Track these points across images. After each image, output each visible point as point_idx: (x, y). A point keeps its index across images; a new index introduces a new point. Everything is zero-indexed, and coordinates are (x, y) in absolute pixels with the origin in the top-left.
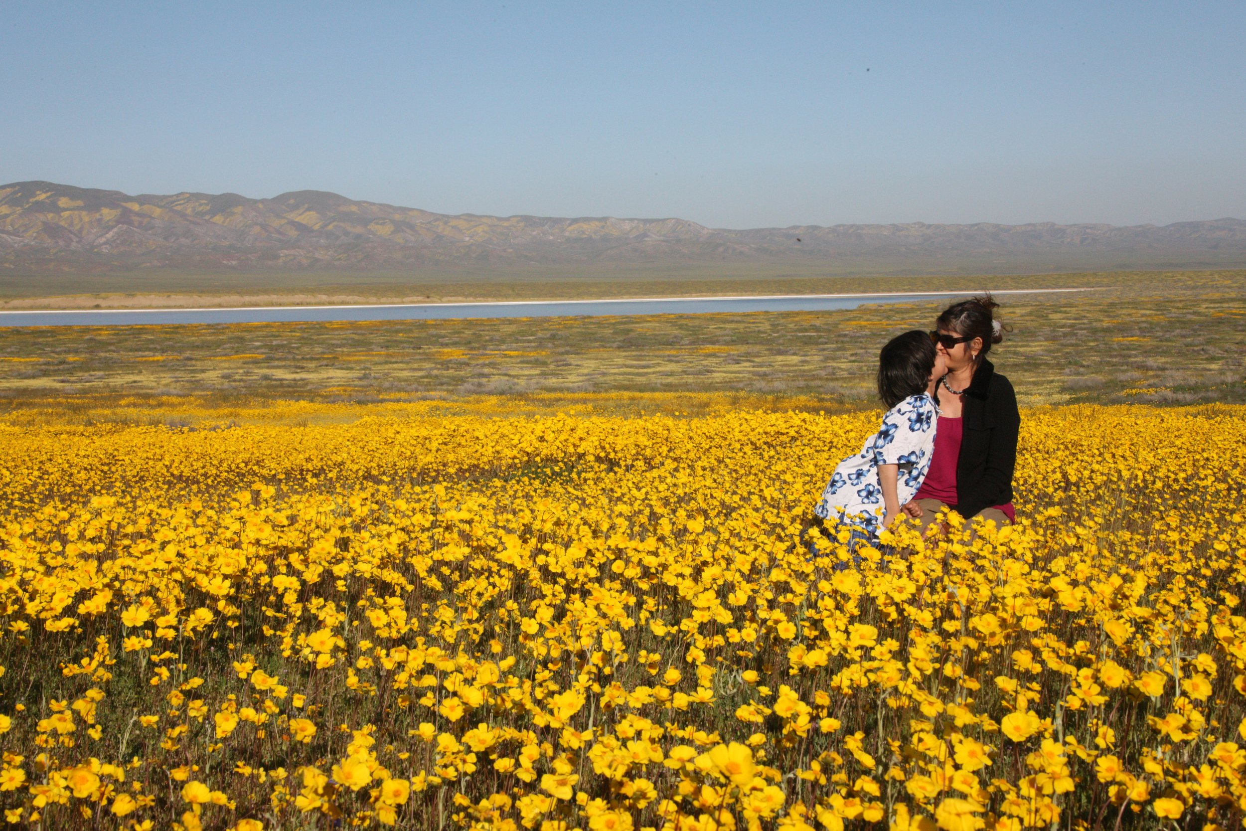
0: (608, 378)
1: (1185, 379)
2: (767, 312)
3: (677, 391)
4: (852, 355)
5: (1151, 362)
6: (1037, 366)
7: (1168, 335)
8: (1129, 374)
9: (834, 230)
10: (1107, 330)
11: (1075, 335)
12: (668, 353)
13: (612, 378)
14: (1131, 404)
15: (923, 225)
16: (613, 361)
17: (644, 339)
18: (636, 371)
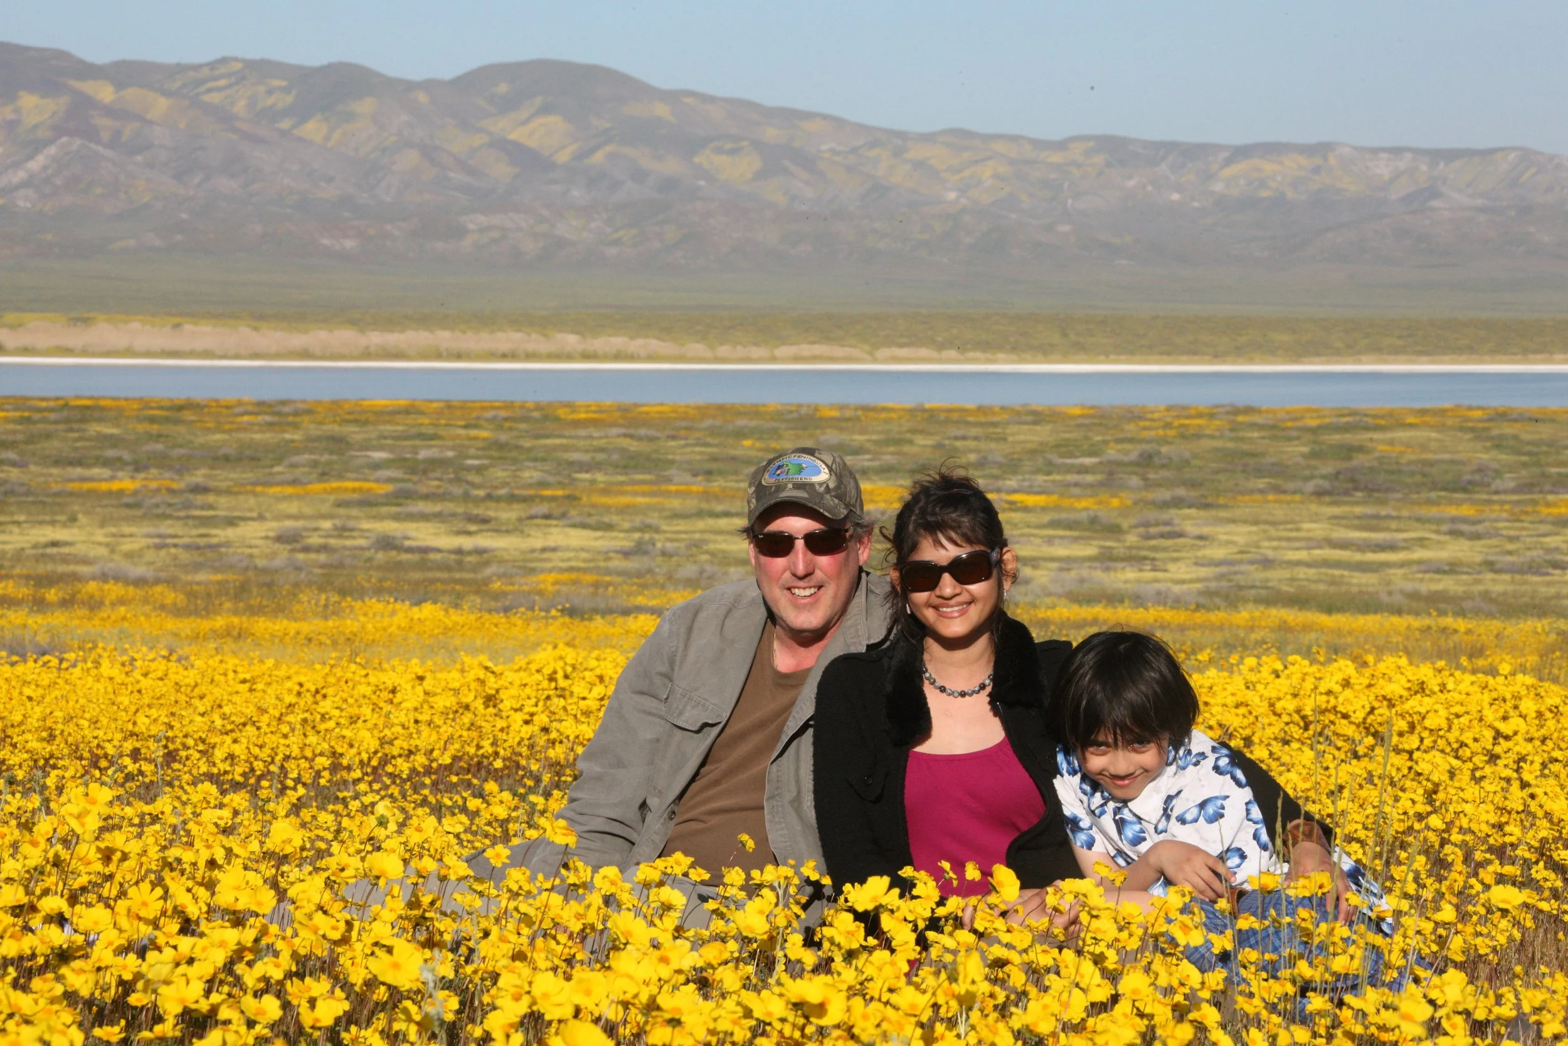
0: (1276, 574)
16: (1298, 530)
17: (1392, 472)
18: (1358, 557)
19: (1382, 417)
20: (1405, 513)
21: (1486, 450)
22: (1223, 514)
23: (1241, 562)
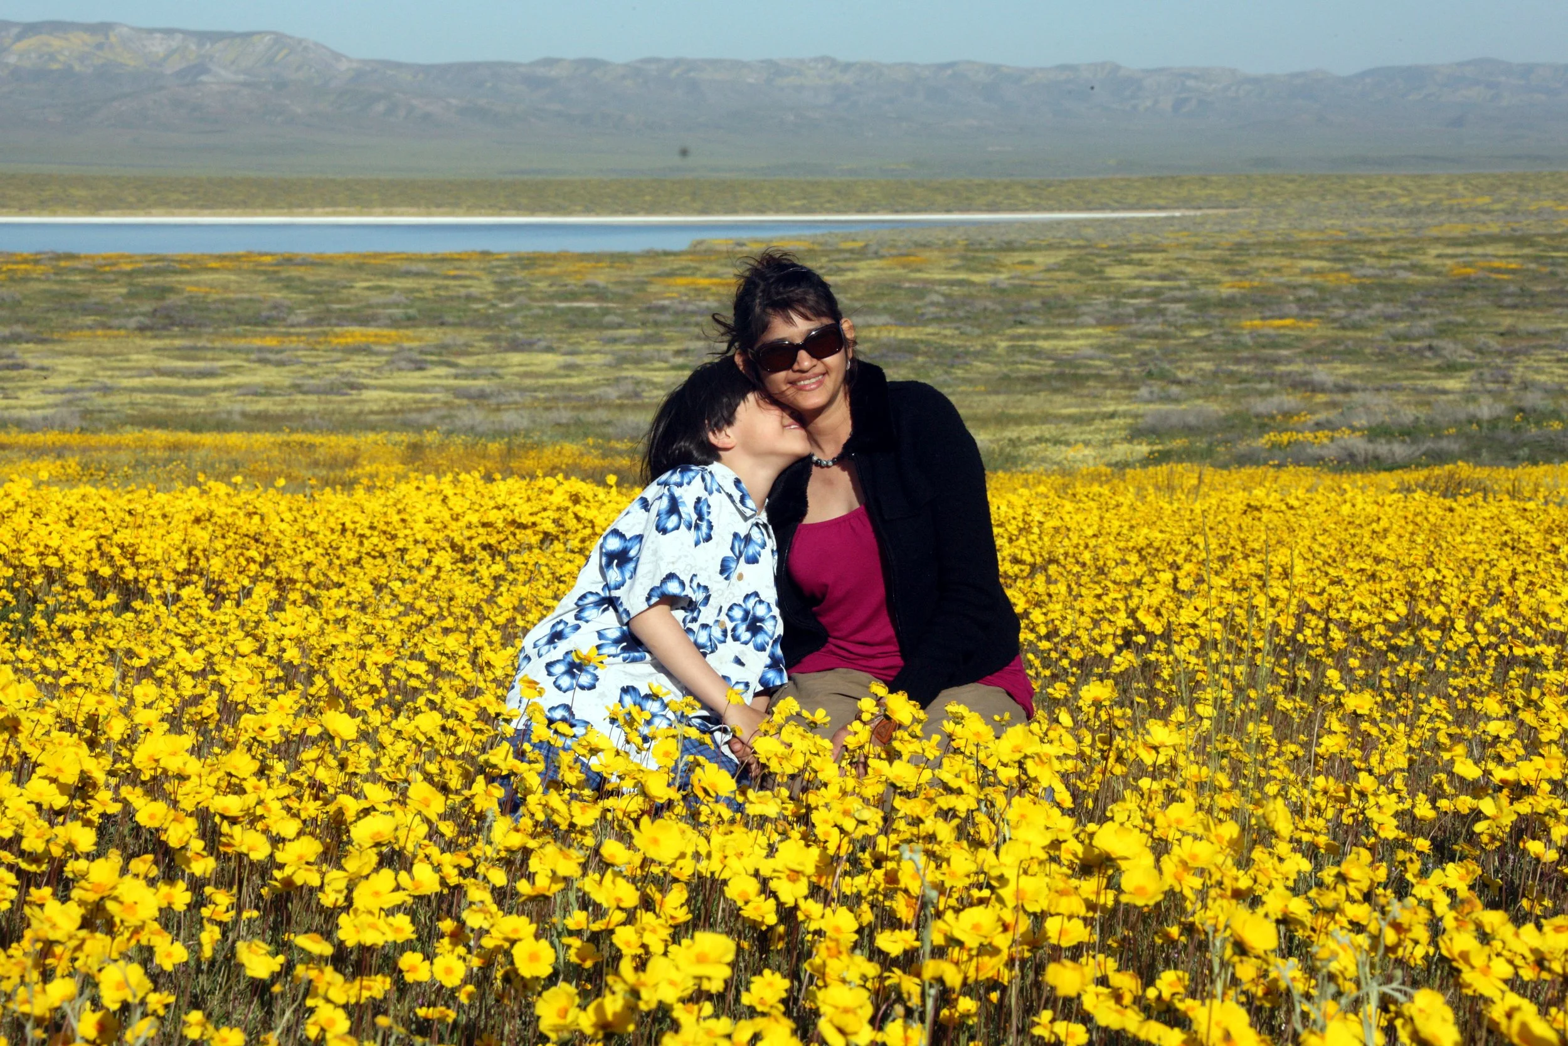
0: (116, 399)
1: (1392, 412)
2: (485, 254)
3: (278, 430)
4: (678, 353)
5: (1321, 373)
6: (1079, 380)
7: (1357, 316)
8: (1275, 400)
9: (636, 70)
10: (1229, 303)
11: (1161, 312)
12: (257, 342)
13: (125, 398)
14: (1279, 466)
15: (833, 63)
16: (127, 360)
17: (202, 310)
18: (184, 383)
19: (187, 262)
20: (218, 344)
21: (279, 290)
22: (58, 348)
23: (81, 390)
